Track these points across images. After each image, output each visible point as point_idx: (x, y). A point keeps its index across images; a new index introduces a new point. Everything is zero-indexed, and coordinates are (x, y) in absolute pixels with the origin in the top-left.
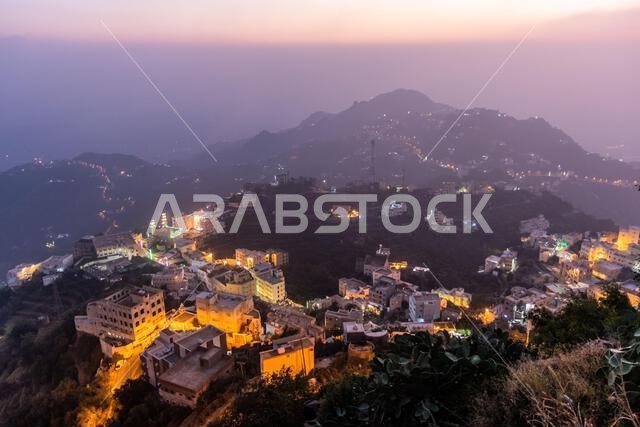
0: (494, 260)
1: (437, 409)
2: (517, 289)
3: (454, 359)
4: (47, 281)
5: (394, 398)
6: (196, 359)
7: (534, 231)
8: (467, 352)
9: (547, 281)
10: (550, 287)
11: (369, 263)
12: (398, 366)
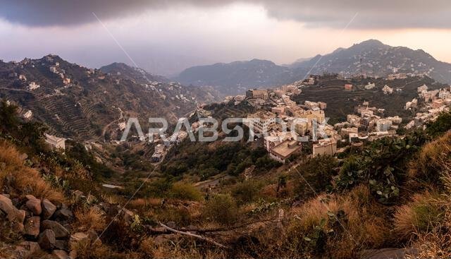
0: (409, 104)
1: (393, 169)
2: (418, 114)
3: (399, 148)
4: (236, 103)
5: (374, 167)
6: (286, 144)
7: (423, 90)
8: (404, 144)
9: (429, 109)
10: (430, 111)
11: (360, 108)
12: (376, 153)
